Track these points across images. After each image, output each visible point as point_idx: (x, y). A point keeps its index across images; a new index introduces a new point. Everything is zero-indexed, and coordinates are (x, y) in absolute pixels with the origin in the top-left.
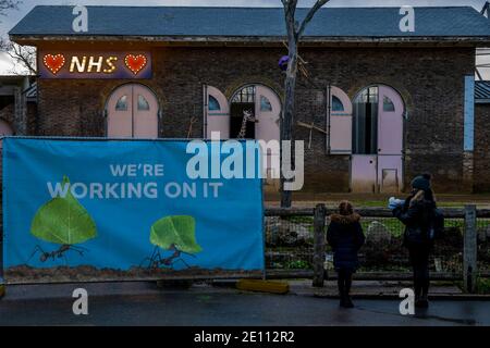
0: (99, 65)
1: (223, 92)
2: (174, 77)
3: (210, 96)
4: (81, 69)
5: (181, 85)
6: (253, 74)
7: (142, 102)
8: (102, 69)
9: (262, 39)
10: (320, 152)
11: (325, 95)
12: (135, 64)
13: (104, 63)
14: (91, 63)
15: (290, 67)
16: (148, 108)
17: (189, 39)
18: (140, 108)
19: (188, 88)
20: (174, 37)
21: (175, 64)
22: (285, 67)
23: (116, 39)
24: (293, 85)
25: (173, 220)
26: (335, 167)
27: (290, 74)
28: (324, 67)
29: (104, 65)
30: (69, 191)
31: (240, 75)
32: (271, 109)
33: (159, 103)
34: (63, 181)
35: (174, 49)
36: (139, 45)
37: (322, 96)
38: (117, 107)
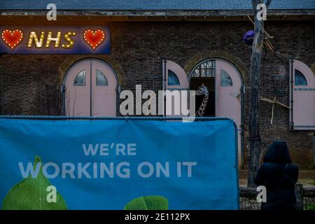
0: (57, 40)
1: (182, 67)
2: (133, 52)
3: (169, 71)
4: (39, 45)
5: (140, 60)
6: (213, 48)
7: (101, 77)
8: (60, 44)
9: (222, 13)
10: (283, 128)
11: (288, 70)
12: (94, 39)
13: (62, 38)
14: (50, 38)
15: (256, 42)
16: (107, 84)
17: (148, 14)
18: (98, 83)
19: (146, 63)
20: (134, 11)
21: (134, 39)
22: (251, 42)
23: (74, 14)
24: (258, 60)
25: (146, 201)
26: (299, 143)
27: (256, 49)
28: (286, 40)
29: (63, 39)
30: (41, 171)
31: (200, 49)
32: (231, 84)
33: (117, 78)
34: (35, 162)
35: (133, 23)
36: (98, 20)
37: (284, 71)
38: (76, 82)
